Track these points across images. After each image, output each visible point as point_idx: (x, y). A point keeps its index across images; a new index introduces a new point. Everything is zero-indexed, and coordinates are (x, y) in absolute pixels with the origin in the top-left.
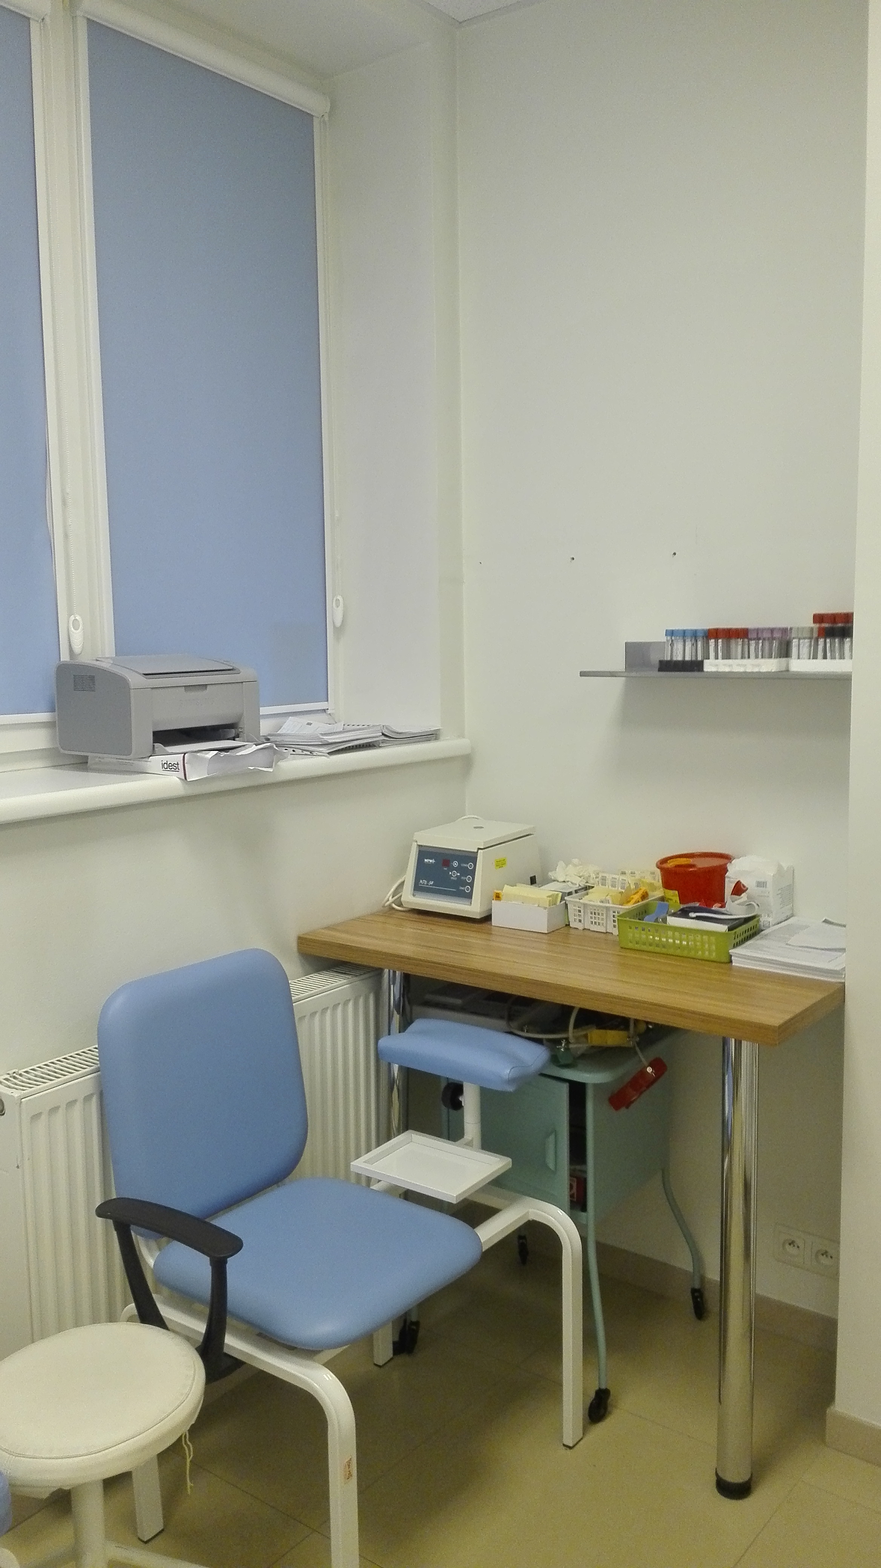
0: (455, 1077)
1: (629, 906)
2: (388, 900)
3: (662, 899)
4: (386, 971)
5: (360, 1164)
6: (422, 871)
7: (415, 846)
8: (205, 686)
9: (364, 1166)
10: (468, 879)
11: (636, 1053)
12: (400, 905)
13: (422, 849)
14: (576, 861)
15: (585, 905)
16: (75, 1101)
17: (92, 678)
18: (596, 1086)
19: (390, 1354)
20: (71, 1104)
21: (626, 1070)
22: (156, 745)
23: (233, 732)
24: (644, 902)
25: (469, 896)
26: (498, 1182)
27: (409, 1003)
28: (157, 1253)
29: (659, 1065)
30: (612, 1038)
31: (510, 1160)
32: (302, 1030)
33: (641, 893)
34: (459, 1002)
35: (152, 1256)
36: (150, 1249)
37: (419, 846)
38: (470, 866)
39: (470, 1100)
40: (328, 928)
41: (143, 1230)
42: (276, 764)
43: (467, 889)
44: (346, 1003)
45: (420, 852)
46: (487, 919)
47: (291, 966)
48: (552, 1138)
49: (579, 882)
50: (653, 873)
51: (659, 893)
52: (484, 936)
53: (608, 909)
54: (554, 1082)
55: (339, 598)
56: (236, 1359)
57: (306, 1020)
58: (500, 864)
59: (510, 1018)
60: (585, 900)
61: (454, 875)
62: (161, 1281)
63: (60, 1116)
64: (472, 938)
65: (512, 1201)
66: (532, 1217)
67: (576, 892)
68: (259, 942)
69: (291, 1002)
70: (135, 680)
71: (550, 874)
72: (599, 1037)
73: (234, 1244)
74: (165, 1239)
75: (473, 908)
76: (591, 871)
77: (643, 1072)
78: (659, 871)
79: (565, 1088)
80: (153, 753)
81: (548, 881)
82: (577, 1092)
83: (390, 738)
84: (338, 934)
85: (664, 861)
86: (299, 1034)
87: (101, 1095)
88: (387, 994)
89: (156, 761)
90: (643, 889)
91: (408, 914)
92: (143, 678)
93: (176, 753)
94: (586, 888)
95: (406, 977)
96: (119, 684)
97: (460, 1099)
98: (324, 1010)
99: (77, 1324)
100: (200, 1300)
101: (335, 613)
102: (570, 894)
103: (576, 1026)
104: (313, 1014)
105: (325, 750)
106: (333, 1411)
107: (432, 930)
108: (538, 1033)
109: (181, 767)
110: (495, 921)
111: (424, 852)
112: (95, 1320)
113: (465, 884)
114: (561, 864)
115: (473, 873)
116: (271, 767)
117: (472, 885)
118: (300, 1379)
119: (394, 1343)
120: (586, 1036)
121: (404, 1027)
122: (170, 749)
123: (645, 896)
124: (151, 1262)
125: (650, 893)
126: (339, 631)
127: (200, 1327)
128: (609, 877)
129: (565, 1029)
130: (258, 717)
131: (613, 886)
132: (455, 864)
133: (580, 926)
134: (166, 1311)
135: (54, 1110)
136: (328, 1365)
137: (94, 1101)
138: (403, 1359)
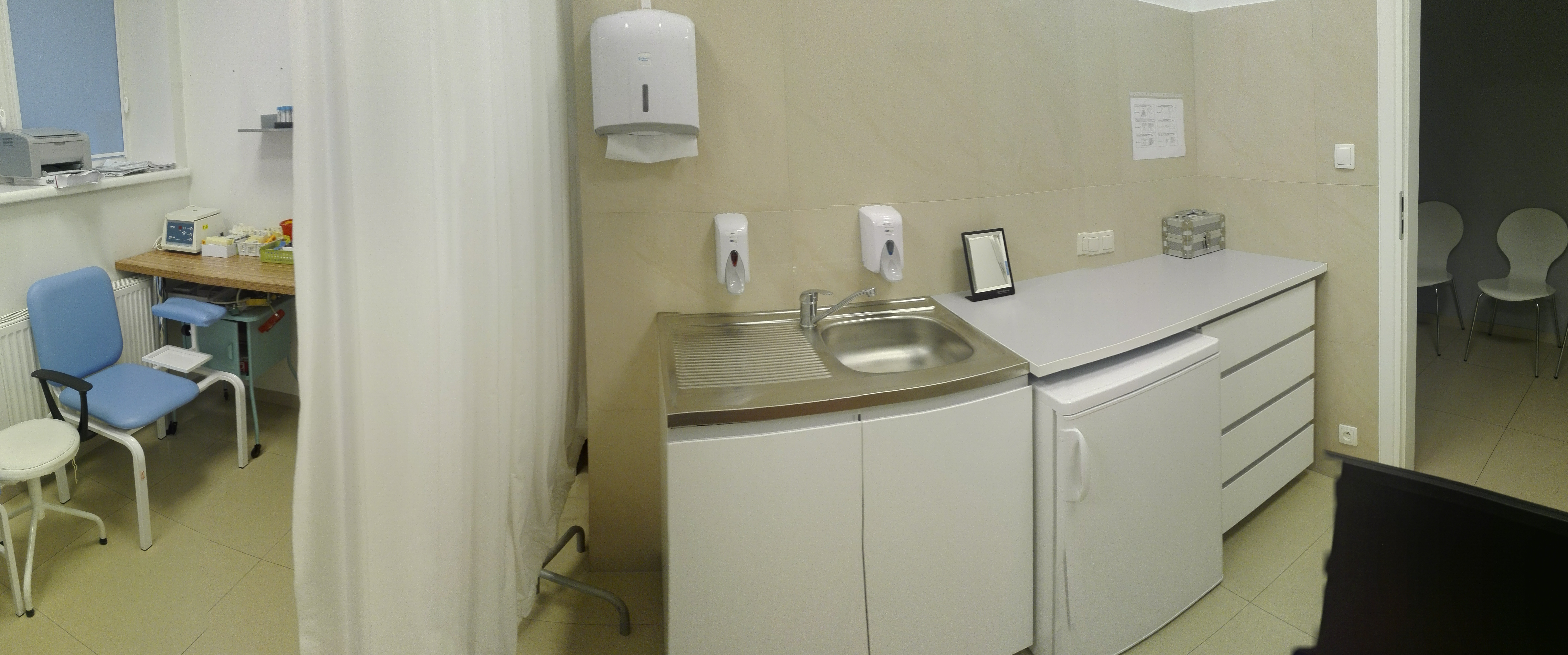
0: (187, 322)
1: (266, 244)
2: (155, 246)
3: (283, 240)
4: (155, 277)
5: (146, 358)
6: (170, 232)
7: (166, 219)
8: (64, 143)
9: (148, 359)
10: (190, 235)
11: (270, 308)
12: (161, 248)
13: (170, 221)
14: (241, 224)
15: (245, 244)
16: (20, 331)
17: (11, 139)
18: (251, 323)
19: (165, 434)
20: (18, 332)
21: (266, 315)
22: (43, 171)
23: (79, 166)
24: (273, 242)
25: (191, 243)
26: (207, 365)
27: (166, 291)
28: (60, 392)
29: (281, 313)
30: (259, 302)
31: (212, 355)
32: (119, 303)
33: (272, 237)
34: (188, 291)
35: (58, 394)
36: (57, 391)
37: (168, 220)
38: (191, 229)
39: (193, 331)
40: (128, 259)
41: (50, 381)
42: (99, 180)
43: (190, 240)
44: (138, 291)
45: (168, 223)
46: (199, 253)
47: (113, 275)
48: (230, 346)
49: (243, 234)
50: (279, 229)
51: (282, 238)
52: (198, 261)
53: (256, 245)
54: (230, 323)
55: (126, 98)
56: (95, 433)
57: (120, 298)
58: (205, 227)
59: (210, 296)
60: (246, 242)
61: (184, 233)
62: (64, 404)
63: (14, 337)
64: (194, 261)
65: (212, 373)
66: (221, 379)
67: (242, 238)
68: (96, 263)
69: (112, 291)
70: (30, 139)
71: (230, 231)
72: (251, 302)
73: (90, 387)
74: (64, 387)
75: (193, 249)
76: (249, 229)
77: (274, 316)
78: (281, 227)
79: (236, 325)
80: (42, 175)
81: (229, 234)
82: (242, 327)
83: (152, 168)
84: (132, 261)
85: (284, 222)
86: (117, 305)
87: (31, 329)
88: (156, 287)
89: (43, 180)
90: (273, 235)
91: (165, 252)
92: (34, 139)
93: (52, 176)
94: (247, 237)
95: (164, 279)
96: (23, 141)
97: (190, 331)
98: (128, 294)
99: (29, 419)
100: (78, 410)
101: (125, 107)
102: (238, 239)
103: (241, 298)
104: (123, 296)
105: (122, 174)
106: (135, 454)
107: (175, 259)
108: (224, 302)
109: (55, 181)
110: (203, 254)
111: (170, 223)
112: (36, 418)
113: (189, 237)
114: (235, 226)
115: (192, 232)
116: (97, 182)
117: (192, 237)
118: (122, 441)
119: (167, 431)
120: (246, 302)
121: (163, 301)
122: (49, 174)
123: (274, 239)
124: (58, 396)
125: (277, 237)
126: (127, 115)
127: (78, 420)
128: (258, 231)
129: (235, 301)
130: (91, 160)
131: (260, 235)
132: (184, 228)
133: (244, 254)
134: (63, 414)
135: (11, 335)
136: (133, 435)
137: (28, 331)
138: (170, 436)
